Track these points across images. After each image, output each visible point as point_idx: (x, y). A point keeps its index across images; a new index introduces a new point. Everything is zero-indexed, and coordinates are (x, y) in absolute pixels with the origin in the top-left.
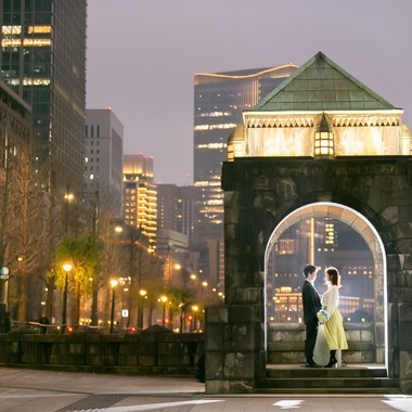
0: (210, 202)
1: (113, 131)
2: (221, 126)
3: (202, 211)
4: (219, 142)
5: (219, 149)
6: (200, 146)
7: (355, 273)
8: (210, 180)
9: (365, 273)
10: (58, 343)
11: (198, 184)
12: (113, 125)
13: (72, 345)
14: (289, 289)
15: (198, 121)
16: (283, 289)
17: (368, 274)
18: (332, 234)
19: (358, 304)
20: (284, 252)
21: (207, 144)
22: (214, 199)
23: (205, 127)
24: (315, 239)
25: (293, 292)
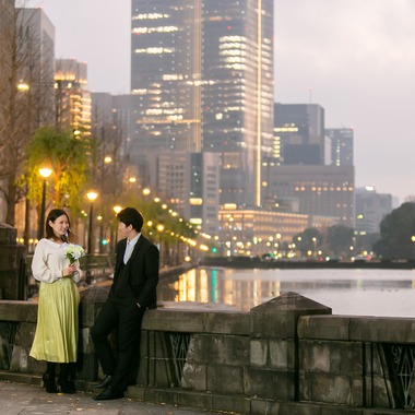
0: (149, 112)
1: (44, 32)
2: (160, 29)
3: (139, 122)
4: (158, 46)
5: (158, 54)
6: (138, 51)
7: (303, 189)
8: (149, 88)
9: (314, 189)
10: (208, 337)
11: (136, 91)
12: (44, 26)
13: (256, 346)
14: (234, 206)
15: (135, 24)
16: (227, 206)
17: (317, 191)
18: (278, 147)
19: (306, 222)
20: (228, 166)
21: (145, 48)
22: (152, 108)
23: (143, 30)
24: (262, 152)
25: (238, 209)
